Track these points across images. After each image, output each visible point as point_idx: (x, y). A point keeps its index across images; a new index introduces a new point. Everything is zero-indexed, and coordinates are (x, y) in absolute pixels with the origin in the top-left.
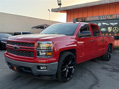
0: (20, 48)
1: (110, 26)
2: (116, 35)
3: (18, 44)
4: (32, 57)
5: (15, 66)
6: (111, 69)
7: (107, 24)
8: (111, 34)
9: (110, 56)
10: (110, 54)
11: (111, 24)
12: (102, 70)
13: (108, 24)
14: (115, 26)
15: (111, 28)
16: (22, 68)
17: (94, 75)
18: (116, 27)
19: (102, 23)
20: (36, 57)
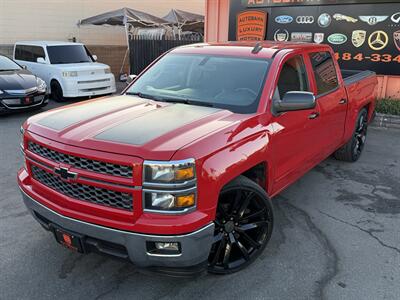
0: (80, 175)
1: (361, 25)
2: (379, 59)
3: (72, 161)
4: (126, 209)
5: (69, 232)
6: (370, 201)
7: (349, 19)
8: (360, 55)
9: (361, 144)
10: (360, 139)
11: (365, 19)
12: (341, 204)
13: (354, 20)
14: (379, 26)
15: (364, 32)
16: (92, 243)
17: (320, 232)
18: (379, 32)
19: (334, 17)
20: (142, 213)
